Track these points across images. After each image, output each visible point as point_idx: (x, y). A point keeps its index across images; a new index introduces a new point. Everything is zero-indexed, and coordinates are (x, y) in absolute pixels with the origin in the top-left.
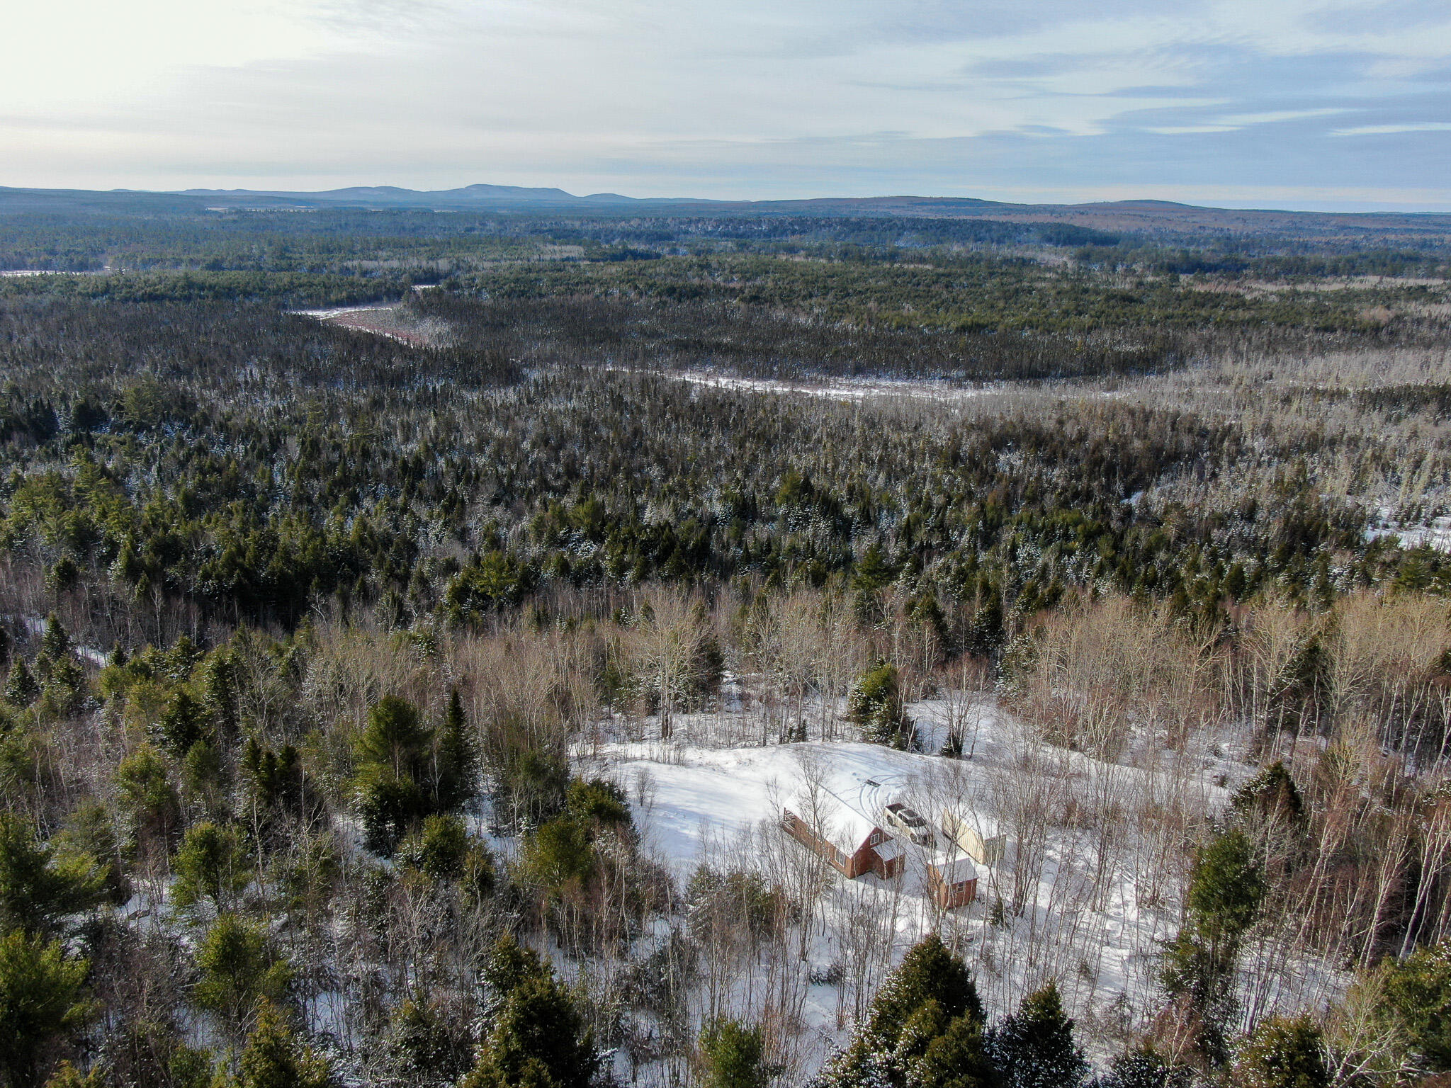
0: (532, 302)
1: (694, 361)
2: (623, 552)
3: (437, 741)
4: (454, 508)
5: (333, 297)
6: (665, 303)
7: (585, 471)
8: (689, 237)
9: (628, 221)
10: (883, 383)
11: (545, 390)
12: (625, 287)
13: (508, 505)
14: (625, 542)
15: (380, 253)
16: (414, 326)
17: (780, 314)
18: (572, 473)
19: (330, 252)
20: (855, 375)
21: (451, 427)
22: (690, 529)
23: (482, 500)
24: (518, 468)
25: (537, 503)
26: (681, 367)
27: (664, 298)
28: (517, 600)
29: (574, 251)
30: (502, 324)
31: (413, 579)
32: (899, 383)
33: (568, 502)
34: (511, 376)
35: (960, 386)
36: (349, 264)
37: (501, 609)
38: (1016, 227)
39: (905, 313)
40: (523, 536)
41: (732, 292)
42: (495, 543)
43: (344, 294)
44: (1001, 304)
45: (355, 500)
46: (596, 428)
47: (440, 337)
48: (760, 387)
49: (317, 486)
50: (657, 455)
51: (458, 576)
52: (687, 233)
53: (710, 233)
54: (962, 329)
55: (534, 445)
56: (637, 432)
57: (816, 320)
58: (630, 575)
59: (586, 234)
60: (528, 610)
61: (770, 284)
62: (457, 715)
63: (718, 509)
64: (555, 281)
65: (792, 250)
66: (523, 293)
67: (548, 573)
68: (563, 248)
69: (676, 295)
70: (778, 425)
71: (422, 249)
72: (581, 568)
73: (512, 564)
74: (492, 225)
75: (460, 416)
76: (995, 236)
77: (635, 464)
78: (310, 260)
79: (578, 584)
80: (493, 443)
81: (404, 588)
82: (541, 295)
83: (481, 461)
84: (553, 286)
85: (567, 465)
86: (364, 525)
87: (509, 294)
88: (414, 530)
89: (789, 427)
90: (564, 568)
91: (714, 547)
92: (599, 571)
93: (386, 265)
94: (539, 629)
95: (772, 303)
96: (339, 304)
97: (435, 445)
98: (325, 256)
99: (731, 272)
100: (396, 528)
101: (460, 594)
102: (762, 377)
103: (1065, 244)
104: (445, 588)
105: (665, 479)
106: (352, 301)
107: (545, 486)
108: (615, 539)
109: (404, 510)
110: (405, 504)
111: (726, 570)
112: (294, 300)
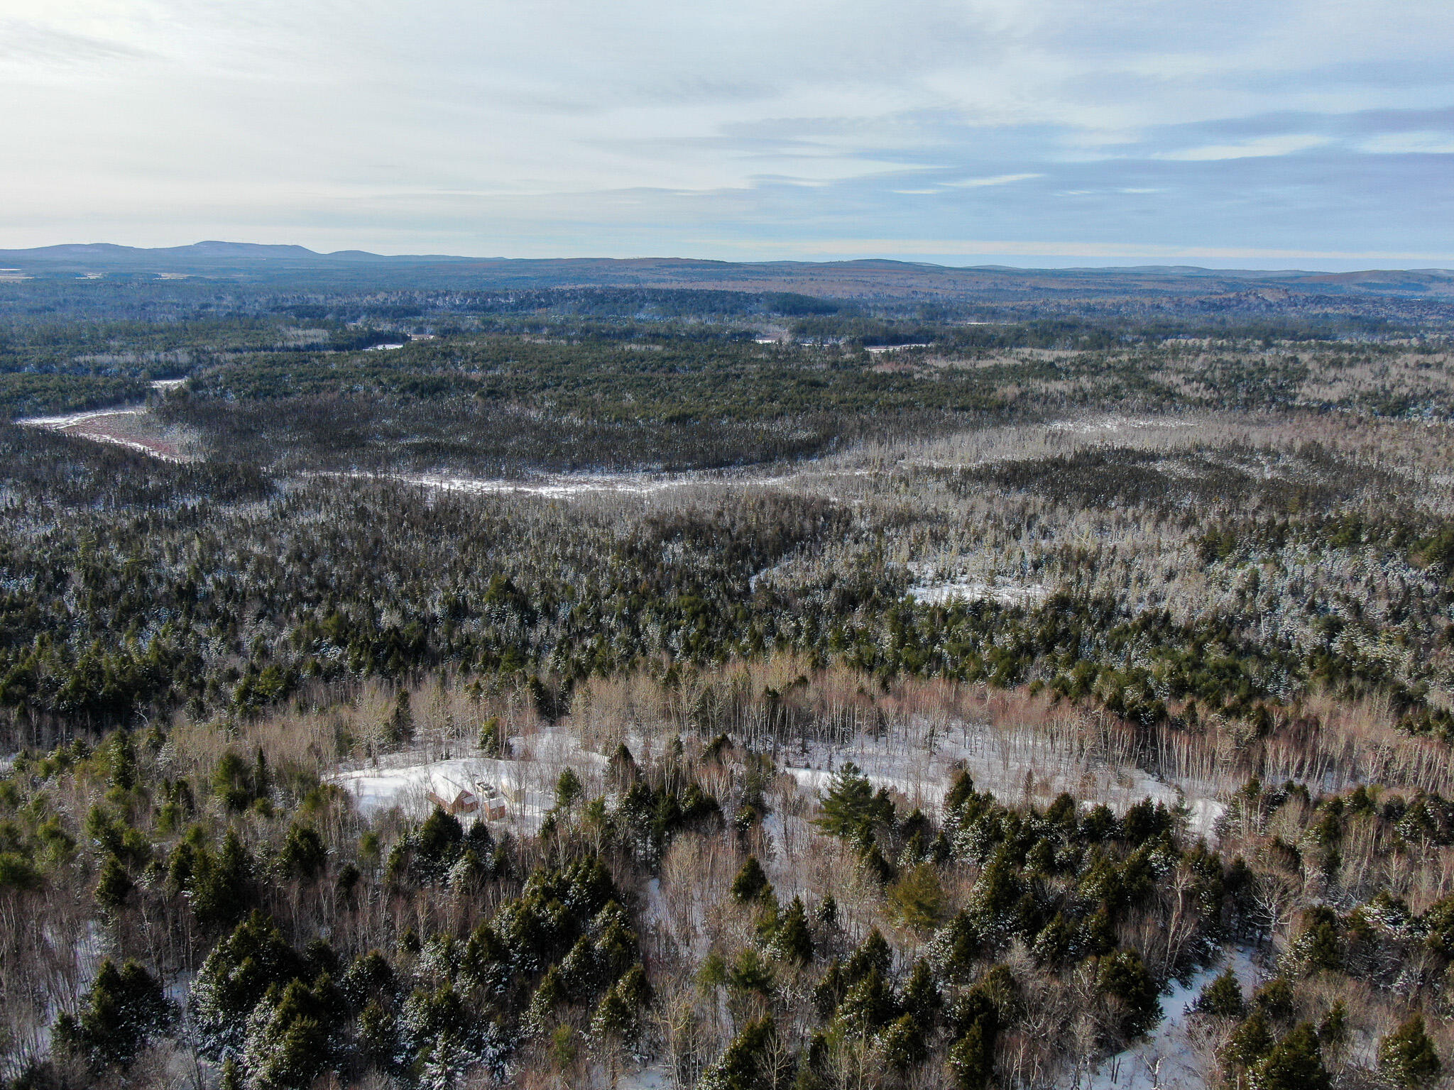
0: (279, 403)
1: (431, 464)
2: (360, 655)
3: (255, 770)
4: (229, 625)
5: (71, 402)
6: (408, 400)
7: (333, 582)
8: (437, 312)
9: (375, 295)
10: (595, 478)
11: (296, 504)
12: (369, 382)
13: (271, 619)
14: (361, 646)
15: (112, 343)
16: (162, 434)
17: (513, 408)
18: (323, 585)
19: (56, 342)
20: (571, 472)
21: (213, 546)
22: (414, 629)
23: (249, 616)
24: (276, 584)
25: (295, 615)
26: (420, 470)
27: (408, 395)
28: (285, 695)
29: (319, 335)
30: (252, 431)
31: (208, 686)
32: (608, 478)
33: (319, 613)
34: (262, 489)
35: (657, 478)
36: (81, 359)
37: (275, 703)
38: (748, 297)
39: (625, 403)
40: (285, 645)
41: (472, 386)
42: (265, 653)
43: (83, 398)
44: (709, 393)
45: (142, 623)
46: (342, 540)
47: (189, 449)
48: (489, 487)
49: (108, 614)
50: (394, 562)
51: (241, 681)
52: (434, 306)
53: (458, 307)
54: (671, 420)
55: (289, 559)
56: (377, 542)
57: (546, 415)
58: (364, 671)
59: (331, 309)
60: (293, 702)
61: (509, 374)
62: (262, 759)
63: (438, 611)
64: (300, 377)
65: (535, 328)
66: (268, 393)
67: (306, 674)
68: (307, 332)
69: (418, 391)
70: (496, 528)
71: (157, 337)
72: (329, 669)
73: (278, 669)
74: (229, 300)
75: (220, 535)
76: (728, 307)
77: (375, 572)
78: (38, 355)
79: (327, 679)
80: (253, 560)
81: (201, 693)
82: (287, 394)
83: (244, 578)
84: (299, 382)
85: (318, 578)
86: (157, 646)
87: (255, 395)
88: (197, 646)
89: (506, 529)
90: (317, 669)
91: (430, 642)
92: (342, 669)
93: (121, 359)
94: (301, 714)
95: (508, 398)
96: (79, 409)
97: (202, 566)
98: (50, 348)
99: (473, 361)
100: (182, 644)
101: (244, 694)
102: (491, 477)
103: (790, 313)
104: (233, 692)
105: (400, 584)
106: (92, 405)
107: (300, 598)
108: (354, 644)
109: (187, 630)
110: (188, 625)
111: (436, 659)
112: (30, 407)
